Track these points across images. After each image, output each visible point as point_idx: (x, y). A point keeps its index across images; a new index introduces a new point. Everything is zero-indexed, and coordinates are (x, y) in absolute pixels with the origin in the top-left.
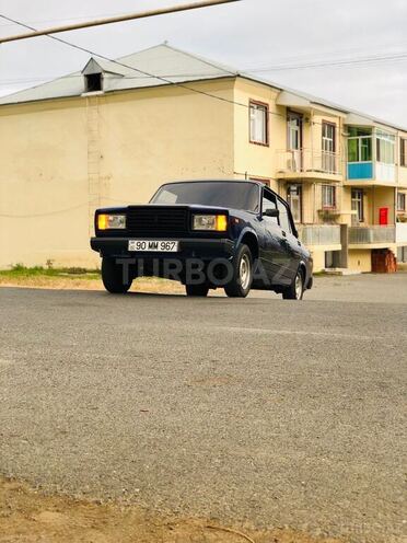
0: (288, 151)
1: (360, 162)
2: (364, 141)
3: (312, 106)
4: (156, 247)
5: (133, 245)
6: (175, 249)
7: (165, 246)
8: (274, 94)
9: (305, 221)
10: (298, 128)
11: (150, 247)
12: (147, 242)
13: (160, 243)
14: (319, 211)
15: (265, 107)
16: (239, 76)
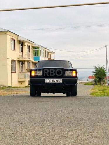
0: (20, 53)
1: (36, 56)
2: (37, 51)
3: (27, 40)
4: (55, 81)
5: (47, 81)
6: (61, 82)
7: (58, 81)
8: (16, 37)
9: (24, 72)
10: (21, 46)
11: (52, 81)
12: (51, 80)
13: (56, 80)
14: (27, 69)
15: (14, 40)
16: (9, 31)
